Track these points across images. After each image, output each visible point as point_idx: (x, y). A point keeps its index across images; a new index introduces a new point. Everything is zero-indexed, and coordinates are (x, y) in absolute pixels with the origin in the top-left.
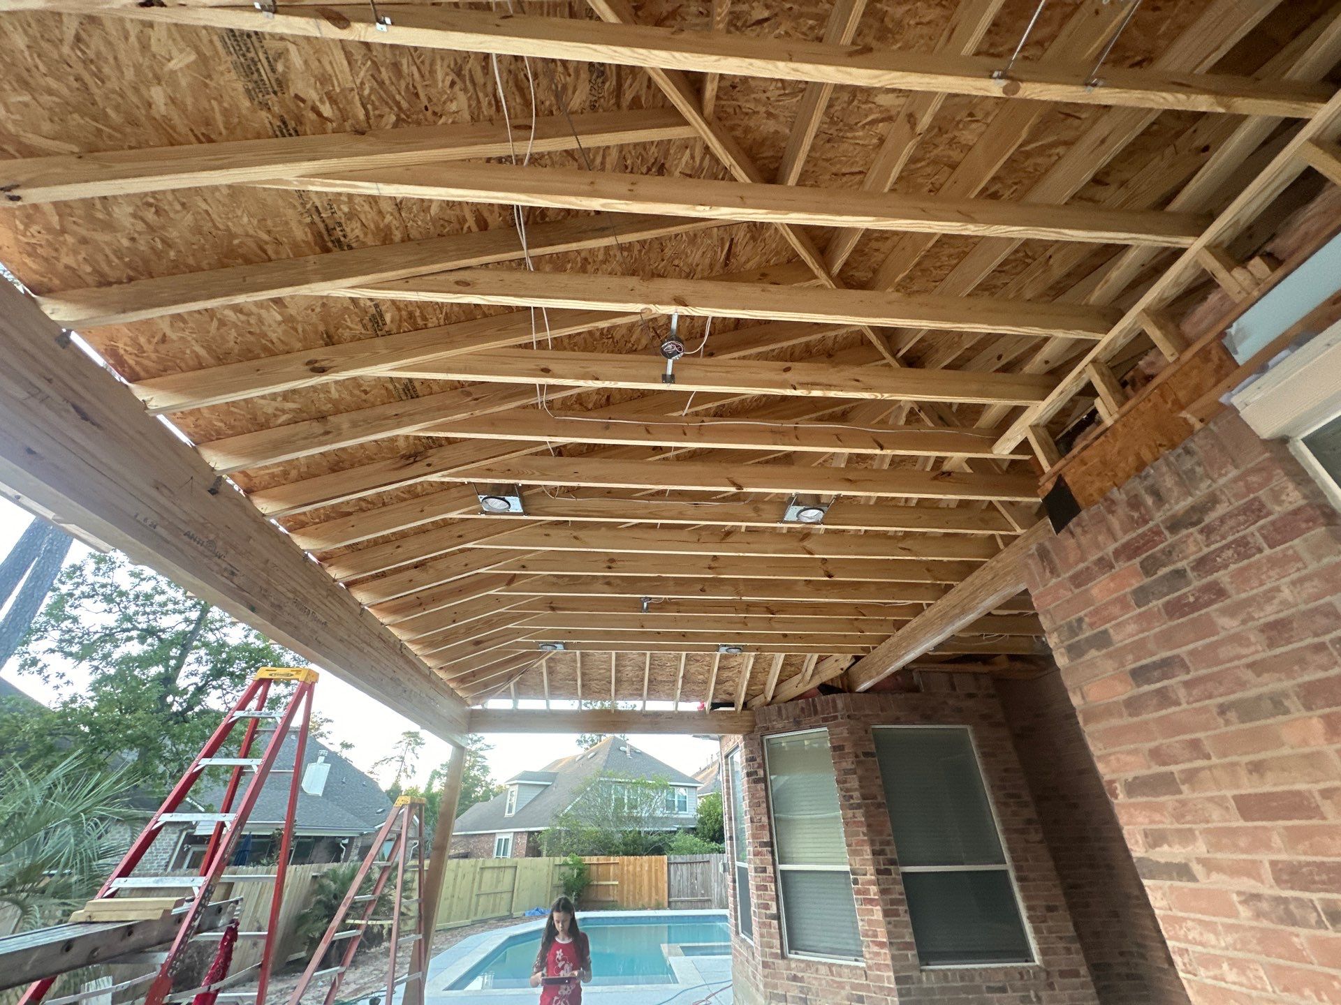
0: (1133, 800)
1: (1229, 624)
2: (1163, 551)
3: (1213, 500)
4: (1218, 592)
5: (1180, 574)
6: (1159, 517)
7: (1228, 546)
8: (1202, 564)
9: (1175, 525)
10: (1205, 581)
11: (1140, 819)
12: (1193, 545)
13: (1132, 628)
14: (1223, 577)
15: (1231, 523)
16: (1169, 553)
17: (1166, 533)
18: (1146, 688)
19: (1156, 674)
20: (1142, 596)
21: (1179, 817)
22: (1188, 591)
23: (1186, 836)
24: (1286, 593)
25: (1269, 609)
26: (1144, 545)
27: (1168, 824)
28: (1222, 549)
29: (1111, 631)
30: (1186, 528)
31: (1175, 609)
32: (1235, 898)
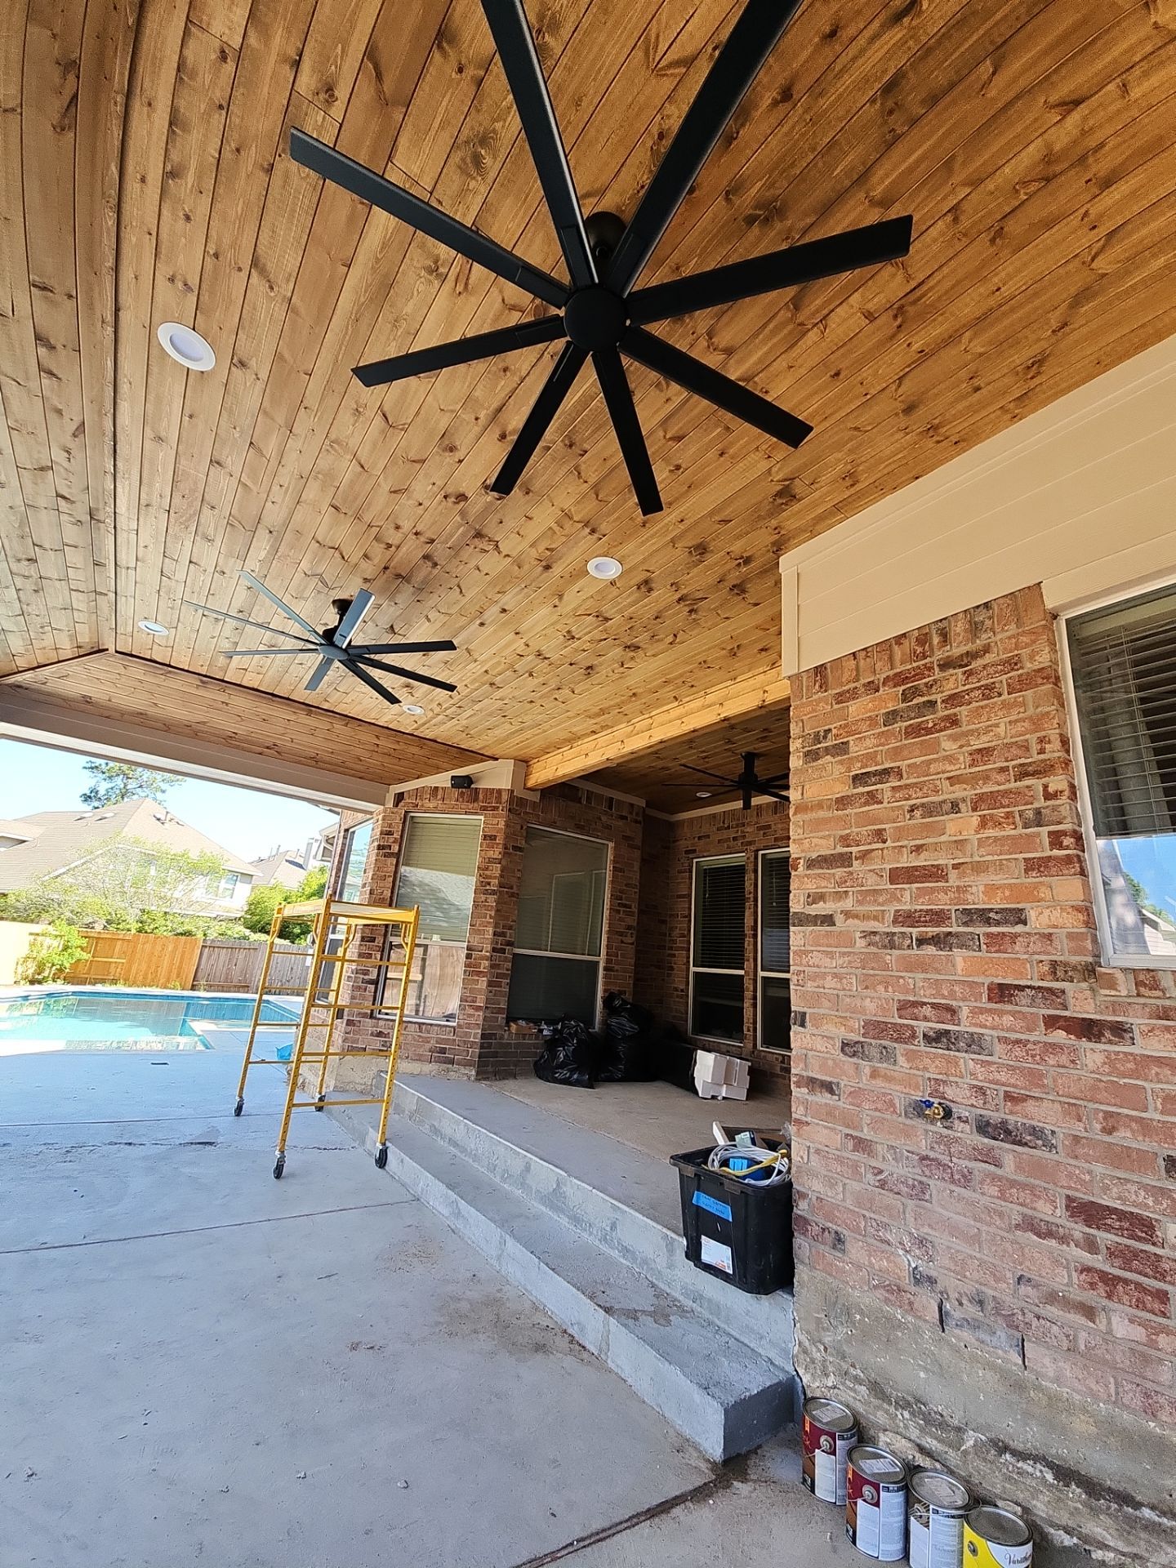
0: (808, 872)
1: (949, 746)
2: (926, 684)
3: (986, 649)
4: (954, 722)
5: (932, 704)
6: (939, 655)
7: (979, 688)
8: (953, 700)
9: (945, 665)
10: (947, 713)
11: (809, 886)
12: (953, 682)
13: (871, 742)
14: (963, 711)
15: (991, 670)
16: (929, 686)
17: (937, 669)
18: (861, 790)
19: (874, 779)
20: (892, 717)
21: (841, 883)
22: (929, 719)
23: (841, 896)
24: (1001, 730)
25: (985, 738)
26: (914, 676)
27: (829, 887)
28: (972, 690)
29: (852, 742)
30: (954, 668)
31: (913, 731)
32: (858, 935)
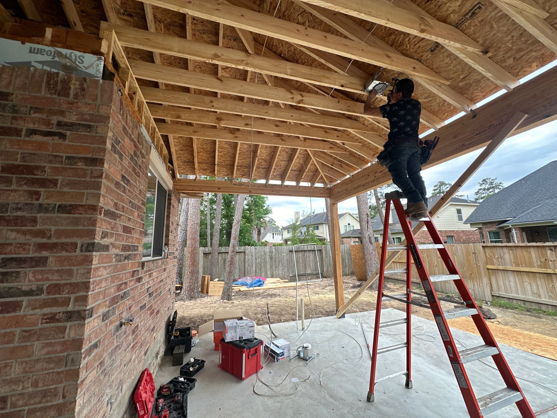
0: (105, 218)
11: (104, 227)
13: (127, 163)
18: (122, 183)
19: (126, 181)
21: (112, 228)
23: (112, 235)
27: (109, 229)
32: (114, 256)
